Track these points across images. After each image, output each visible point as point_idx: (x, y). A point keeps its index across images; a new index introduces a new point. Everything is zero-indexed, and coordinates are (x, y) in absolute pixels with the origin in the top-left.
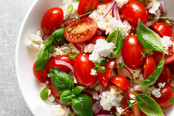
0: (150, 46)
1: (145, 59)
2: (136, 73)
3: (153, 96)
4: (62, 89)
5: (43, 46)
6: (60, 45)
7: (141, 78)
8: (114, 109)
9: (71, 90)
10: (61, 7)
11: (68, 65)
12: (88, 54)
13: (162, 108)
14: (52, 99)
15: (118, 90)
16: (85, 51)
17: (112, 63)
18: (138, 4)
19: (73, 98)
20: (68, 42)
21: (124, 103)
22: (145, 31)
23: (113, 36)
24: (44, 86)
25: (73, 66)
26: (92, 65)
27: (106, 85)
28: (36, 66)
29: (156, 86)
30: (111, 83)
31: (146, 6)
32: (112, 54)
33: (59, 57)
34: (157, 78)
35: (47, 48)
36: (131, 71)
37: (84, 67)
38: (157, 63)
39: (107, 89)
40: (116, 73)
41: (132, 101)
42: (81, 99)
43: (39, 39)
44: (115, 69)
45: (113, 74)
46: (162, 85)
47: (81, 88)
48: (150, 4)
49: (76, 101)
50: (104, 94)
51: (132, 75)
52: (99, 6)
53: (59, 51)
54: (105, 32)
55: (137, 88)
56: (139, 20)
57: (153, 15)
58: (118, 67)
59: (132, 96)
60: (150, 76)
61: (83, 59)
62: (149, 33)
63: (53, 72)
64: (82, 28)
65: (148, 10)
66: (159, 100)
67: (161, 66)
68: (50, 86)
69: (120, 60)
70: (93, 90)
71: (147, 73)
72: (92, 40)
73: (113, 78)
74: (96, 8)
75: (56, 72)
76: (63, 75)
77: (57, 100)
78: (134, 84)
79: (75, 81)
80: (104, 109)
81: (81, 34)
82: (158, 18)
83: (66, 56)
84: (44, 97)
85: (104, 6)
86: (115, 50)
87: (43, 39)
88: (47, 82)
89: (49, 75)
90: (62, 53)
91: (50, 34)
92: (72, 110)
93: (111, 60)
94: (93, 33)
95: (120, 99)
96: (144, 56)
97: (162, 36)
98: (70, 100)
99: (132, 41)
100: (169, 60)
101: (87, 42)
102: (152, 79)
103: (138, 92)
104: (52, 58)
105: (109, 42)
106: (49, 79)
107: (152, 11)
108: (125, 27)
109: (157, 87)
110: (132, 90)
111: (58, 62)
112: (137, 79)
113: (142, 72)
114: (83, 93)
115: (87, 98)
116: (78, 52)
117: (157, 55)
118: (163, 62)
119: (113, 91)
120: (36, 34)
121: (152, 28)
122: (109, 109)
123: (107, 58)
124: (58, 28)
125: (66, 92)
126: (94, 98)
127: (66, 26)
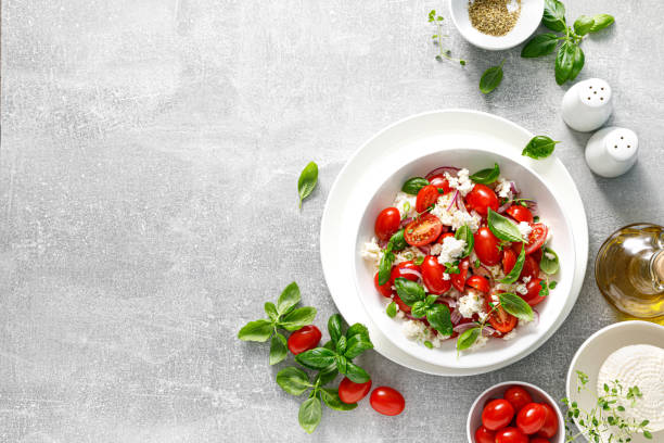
0: (505, 237)
1: (502, 253)
2: (495, 270)
3: (518, 294)
4: (413, 302)
5: (382, 255)
6: (401, 250)
7: (502, 275)
8: (476, 316)
9: (423, 300)
10: (394, 206)
11: (415, 273)
12: (436, 256)
13: (532, 306)
14: (401, 314)
15: (477, 293)
16: (432, 253)
17: (466, 263)
18: (485, 190)
19: (428, 309)
20: (409, 246)
21: (487, 307)
22: (498, 219)
23: (461, 231)
24: (389, 301)
25: (420, 272)
26: (443, 268)
27: (462, 289)
28: (377, 279)
29: (520, 281)
30: (468, 286)
31: (494, 190)
32: (463, 254)
33: (402, 265)
34: (519, 273)
35: (388, 256)
36: (489, 268)
37: (434, 272)
38: (517, 255)
39: (464, 293)
40: (472, 273)
41: (495, 303)
42: (436, 309)
43: (376, 247)
44: (470, 269)
45: (469, 275)
46: (527, 279)
47: (435, 297)
48: (500, 186)
49: (431, 313)
50: (461, 299)
51: (490, 273)
52: (440, 198)
53: (401, 258)
54: (451, 227)
55: (498, 287)
56: (489, 209)
57: (506, 199)
58: (473, 266)
59: (494, 297)
60: (512, 272)
61: (431, 263)
62: (503, 221)
63: (398, 283)
64: (425, 228)
65: (497, 194)
66: (526, 298)
67: (521, 259)
68: (397, 299)
69: (474, 258)
70: (448, 297)
71: (508, 269)
72: (438, 240)
73: (469, 280)
74: (436, 202)
75: (402, 282)
76: (411, 285)
77: (408, 315)
78: (494, 283)
79: (426, 290)
80: (465, 316)
81: (425, 235)
82: (511, 201)
83: (411, 262)
84: (392, 314)
85: (446, 197)
86: (466, 247)
87: (381, 246)
88: (392, 296)
89: (393, 288)
90: (405, 260)
91: (387, 239)
92: (427, 324)
93: (464, 260)
94: (439, 233)
95: (481, 302)
96: (500, 249)
97: (518, 222)
98: (423, 313)
99: (484, 233)
100: (531, 249)
101: (433, 243)
102: (514, 275)
103: (501, 291)
104: (394, 267)
105: (458, 239)
106: (395, 292)
107: (503, 194)
108: (473, 220)
109: (523, 282)
110: (493, 290)
111: (402, 272)
112: (497, 276)
113: (502, 268)
114: (437, 302)
115: (442, 307)
116: (424, 256)
117: (516, 246)
118: (523, 253)
119: (471, 295)
120: (370, 241)
121: (505, 214)
122: (470, 316)
123: (458, 258)
124: (396, 230)
125: (418, 304)
126: (451, 305)
127: (405, 227)
